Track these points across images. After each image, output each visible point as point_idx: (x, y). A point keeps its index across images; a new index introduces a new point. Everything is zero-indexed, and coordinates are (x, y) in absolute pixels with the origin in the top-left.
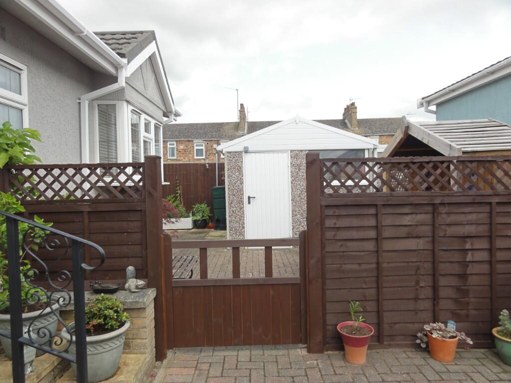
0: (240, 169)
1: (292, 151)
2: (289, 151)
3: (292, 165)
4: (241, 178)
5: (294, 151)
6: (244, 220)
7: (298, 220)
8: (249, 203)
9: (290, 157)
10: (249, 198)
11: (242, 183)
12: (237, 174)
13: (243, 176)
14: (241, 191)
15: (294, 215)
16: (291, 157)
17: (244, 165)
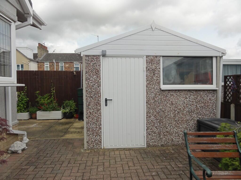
0: (97, 73)
1: (147, 56)
2: (145, 57)
3: (148, 70)
4: (98, 81)
5: (149, 56)
6: (101, 121)
7: (152, 121)
8: (106, 105)
9: (145, 62)
10: (106, 100)
11: (99, 86)
12: (95, 77)
13: (100, 79)
14: (98, 93)
15: (148, 117)
16: (147, 62)
17: (101, 69)
